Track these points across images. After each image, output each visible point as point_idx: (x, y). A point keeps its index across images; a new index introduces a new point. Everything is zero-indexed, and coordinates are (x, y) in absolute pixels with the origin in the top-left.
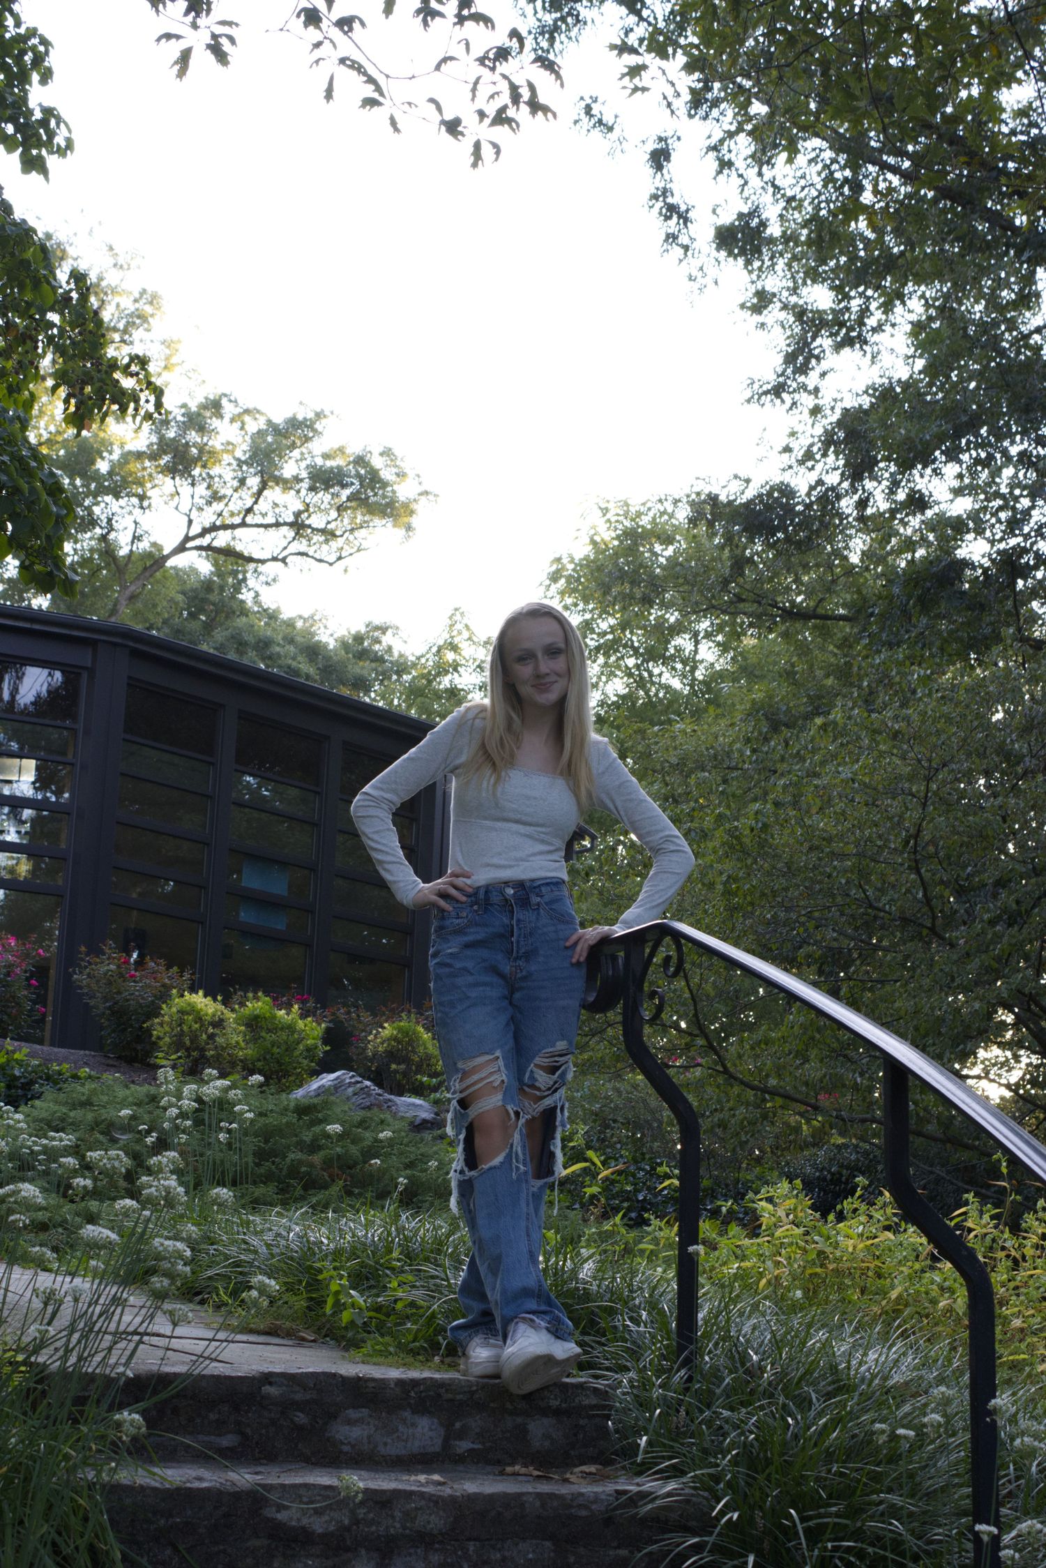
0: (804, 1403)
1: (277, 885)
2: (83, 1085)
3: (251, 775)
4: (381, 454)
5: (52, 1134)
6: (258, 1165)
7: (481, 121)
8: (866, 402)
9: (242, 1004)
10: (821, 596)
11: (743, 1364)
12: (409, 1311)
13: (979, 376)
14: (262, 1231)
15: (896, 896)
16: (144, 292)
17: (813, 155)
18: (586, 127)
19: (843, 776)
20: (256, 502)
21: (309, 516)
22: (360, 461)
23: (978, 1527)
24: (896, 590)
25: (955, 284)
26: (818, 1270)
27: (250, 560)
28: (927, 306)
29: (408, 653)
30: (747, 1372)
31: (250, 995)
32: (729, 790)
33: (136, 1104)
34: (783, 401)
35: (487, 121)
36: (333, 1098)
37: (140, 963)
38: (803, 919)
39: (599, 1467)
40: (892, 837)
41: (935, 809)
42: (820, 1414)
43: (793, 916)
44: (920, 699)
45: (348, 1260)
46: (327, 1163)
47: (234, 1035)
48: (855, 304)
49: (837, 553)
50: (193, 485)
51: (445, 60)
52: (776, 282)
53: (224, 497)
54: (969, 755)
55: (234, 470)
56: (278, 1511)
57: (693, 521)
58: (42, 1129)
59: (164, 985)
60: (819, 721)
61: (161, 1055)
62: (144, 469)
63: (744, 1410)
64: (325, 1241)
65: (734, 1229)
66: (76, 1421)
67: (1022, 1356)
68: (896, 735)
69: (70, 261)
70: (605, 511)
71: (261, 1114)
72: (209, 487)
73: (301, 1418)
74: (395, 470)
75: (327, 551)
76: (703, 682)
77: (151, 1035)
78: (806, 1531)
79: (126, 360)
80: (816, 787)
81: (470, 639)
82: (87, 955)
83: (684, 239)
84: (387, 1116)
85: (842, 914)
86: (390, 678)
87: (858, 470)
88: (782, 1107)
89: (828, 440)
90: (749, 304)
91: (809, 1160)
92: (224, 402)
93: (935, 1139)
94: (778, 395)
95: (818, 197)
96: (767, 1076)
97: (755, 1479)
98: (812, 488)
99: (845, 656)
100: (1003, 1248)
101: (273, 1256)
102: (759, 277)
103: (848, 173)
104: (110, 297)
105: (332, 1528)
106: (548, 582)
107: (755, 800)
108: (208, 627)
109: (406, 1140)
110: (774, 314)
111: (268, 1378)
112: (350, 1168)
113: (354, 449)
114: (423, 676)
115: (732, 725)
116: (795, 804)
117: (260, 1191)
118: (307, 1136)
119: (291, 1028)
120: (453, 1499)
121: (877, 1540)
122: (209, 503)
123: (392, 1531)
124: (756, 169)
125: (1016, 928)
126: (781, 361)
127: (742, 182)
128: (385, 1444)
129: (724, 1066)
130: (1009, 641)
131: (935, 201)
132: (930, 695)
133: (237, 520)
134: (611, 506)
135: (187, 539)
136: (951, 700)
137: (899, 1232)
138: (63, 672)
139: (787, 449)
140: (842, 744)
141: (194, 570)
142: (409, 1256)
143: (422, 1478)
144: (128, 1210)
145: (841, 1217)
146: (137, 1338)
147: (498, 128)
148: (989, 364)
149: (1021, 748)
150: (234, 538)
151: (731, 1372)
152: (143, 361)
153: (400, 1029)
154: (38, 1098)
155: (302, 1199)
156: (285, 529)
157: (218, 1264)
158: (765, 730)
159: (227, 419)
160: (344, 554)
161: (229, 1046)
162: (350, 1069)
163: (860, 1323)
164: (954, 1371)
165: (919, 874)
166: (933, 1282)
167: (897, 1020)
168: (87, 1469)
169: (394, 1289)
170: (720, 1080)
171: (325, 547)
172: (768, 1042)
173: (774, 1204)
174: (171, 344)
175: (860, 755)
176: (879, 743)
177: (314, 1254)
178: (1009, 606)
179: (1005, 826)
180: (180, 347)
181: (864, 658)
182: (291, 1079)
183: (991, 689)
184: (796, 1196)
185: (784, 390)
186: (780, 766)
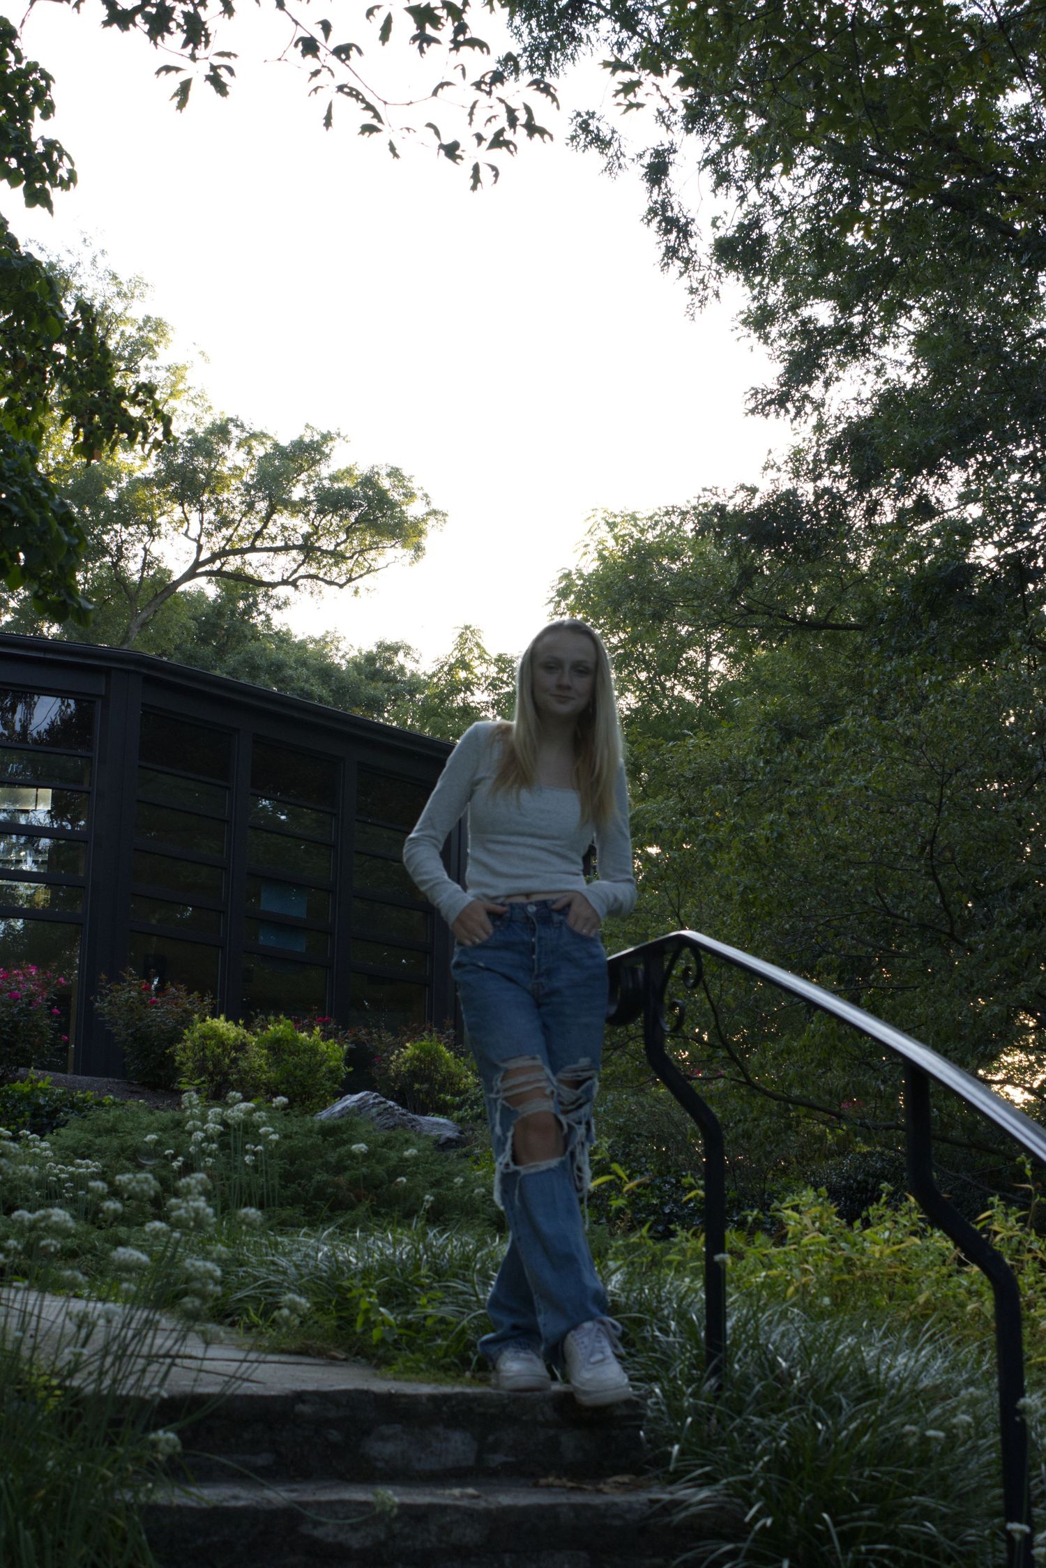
0: (834, 1409)
1: (295, 907)
2: (108, 1112)
3: (266, 799)
4: (389, 475)
5: (78, 1161)
6: (284, 1187)
7: (479, 144)
8: (867, 411)
9: (264, 1028)
10: (831, 606)
11: (772, 1371)
12: (439, 1328)
13: (983, 381)
14: (290, 1252)
15: (914, 903)
16: (147, 320)
17: (811, 166)
18: (582, 143)
19: (856, 784)
20: (265, 527)
21: (319, 538)
22: (368, 481)
23: (1010, 1526)
24: (905, 596)
26: (846, 1277)
27: (261, 584)
28: (930, 315)
29: (420, 673)
30: (777, 1379)
31: (272, 1018)
32: (743, 802)
33: (161, 1130)
34: (787, 411)
35: (485, 144)
36: (356, 1119)
37: (161, 989)
38: (821, 928)
39: (632, 1477)
40: (908, 844)
41: (950, 814)
42: (851, 1419)
43: (812, 925)
44: (932, 706)
45: (377, 1278)
46: (353, 1184)
47: (257, 1058)
50: (202, 511)
51: (442, 85)
52: (778, 296)
53: (233, 521)
54: (982, 760)
55: (243, 495)
56: (315, 1528)
57: (699, 532)
58: (68, 1156)
59: (185, 1011)
60: (832, 729)
61: (184, 1080)
62: (153, 496)
63: (774, 1417)
64: (353, 1260)
65: (761, 1238)
66: (112, 1443)
68: (908, 741)
69: (75, 291)
70: (612, 526)
71: (286, 1136)
72: (217, 512)
73: (335, 1435)
74: (401, 491)
75: (337, 573)
76: (715, 694)
77: (174, 1061)
78: (840, 1535)
79: (133, 389)
80: (831, 796)
81: (480, 657)
82: (108, 982)
83: (684, 253)
84: (412, 1136)
85: (860, 923)
86: (403, 697)
87: (865, 479)
88: (805, 1116)
89: (834, 451)
90: (751, 320)
91: (834, 1169)
92: (231, 427)
93: (961, 1145)
94: (782, 405)
96: (790, 1086)
97: (787, 1484)
98: (818, 497)
99: (859, 666)
100: (1030, 1251)
101: (302, 1276)
102: (760, 293)
103: (847, 182)
104: (115, 326)
105: (368, 1543)
106: (557, 599)
107: (770, 810)
108: (221, 651)
109: (431, 1159)
110: (778, 328)
111: (300, 1396)
112: (376, 1188)
113: (362, 469)
114: (435, 695)
115: (746, 736)
116: (811, 812)
117: (287, 1213)
118: (332, 1157)
119: (313, 1050)
120: (488, 1513)
121: (911, 1542)
122: (218, 529)
123: (428, 1545)
124: (754, 181)
125: (1035, 931)
126: (784, 370)
127: (741, 194)
128: (419, 1460)
129: (747, 1077)
130: (1017, 644)
131: (935, 208)
132: (942, 700)
133: (246, 544)
134: (618, 520)
135: (197, 564)
136: (961, 704)
137: (926, 1237)
138: (76, 701)
140: (855, 753)
141: (201, 594)
142: (438, 1273)
143: (457, 1492)
144: (158, 1233)
145: (867, 1224)
146: (168, 1361)
147: (496, 151)
148: (993, 369)
149: (1034, 750)
150: (244, 563)
151: (761, 1380)
152: (150, 389)
153: (422, 1049)
154: (64, 1126)
155: (329, 1220)
156: (294, 553)
157: (248, 1285)
158: (777, 740)
159: (234, 445)
160: (354, 576)
161: (252, 1069)
162: (374, 1090)
163: (888, 1328)
164: (983, 1373)
165: (936, 880)
166: (960, 1286)
167: (919, 1026)
168: (124, 1491)
169: (424, 1306)
170: (743, 1091)
171: (335, 570)
172: (790, 1051)
173: (800, 1213)
174: (176, 371)
175: (872, 763)
176: (891, 750)
177: (343, 1273)
178: (1019, 610)
179: (1020, 829)
180: (188, 374)
181: (877, 665)
182: (315, 1101)
183: (1001, 692)
184: (822, 1204)
185: (788, 400)
186: (793, 776)
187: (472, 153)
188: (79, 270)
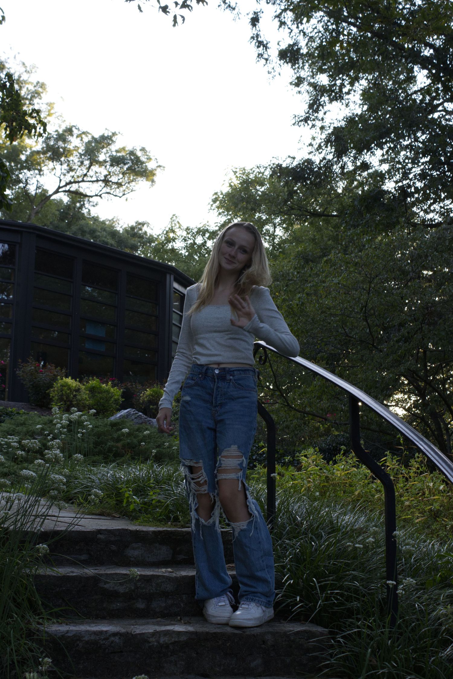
0: (319, 537)
1: (100, 332)
2: (21, 416)
3: (89, 287)
4: (141, 150)
5: (9, 436)
6: (95, 448)
7: (176, 6)
8: (343, 124)
9: (87, 382)
10: (326, 206)
11: (294, 522)
12: (158, 504)
13: (390, 112)
14: (97, 474)
15: (358, 331)
16: (38, 83)
17: (320, 19)
18: (223, 8)
19: (335, 282)
20: (88, 172)
21: (111, 177)
22: (132, 153)
23: (388, 582)
24: (356, 203)
25: (380, 74)
26: (326, 484)
27: (86, 196)
28: (369, 83)
29: (154, 234)
30: (296, 525)
31: (91, 378)
32: (288, 289)
33: (44, 424)
34: (308, 124)
35: (179, 6)
36: (126, 420)
37: (44, 366)
38: (319, 342)
40: (356, 307)
41: (373, 295)
42: (325, 541)
43: (315, 341)
44: (367, 249)
45: (132, 484)
46: (124, 446)
47: (84, 395)
48: (339, 82)
49: (332, 188)
50: (61, 164)
52: (305, 73)
53: (75, 169)
54: (387, 272)
55: (79, 158)
56: (105, 584)
57: (271, 176)
58: (5, 435)
59: (54, 375)
60: (325, 259)
61: (54, 403)
62: (41, 158)
63: (295, 540)
64: (123, 477)
65: (291, 468)
66: (21, 550)
67: (409, 516)
68: (356, 264)
69: (7, 70)
70: (235, 172)
71: (96, 427)
72: (68, 165)
73: (114, 547)
74: (146, 157)
75: (119, 192)
76: (277, 244)
77: (50, 396)
78: (319, 587)
79: (30, 111)
80: (324, 287)
81: (180, 227)
82: (22, 363)
83: (265, 56)
84: (149, 427)
85: (336, 340)
86: (146, 244)
87: (340, 153)
88: (312, 419)
89: (328, 141)
90: (294, 83)
91: (324, 441)
92: (74, 129)
93: (376, 431)
94: (306, 122)
95: (322, 37)
96: (306, 407)
97: (299, 567)
98: (321, 161)
99: (336, 231)
100: (402, 474)
101: (101, 483)
102: (298, 71)
103: (334, 26)
104: (24, 85)
105: (127, 591)
106: (212, 203)
107: (299, 293)
108: (69, 225)
109: (156, 436)
110: (305, 87)
111: (99, 532)
112: (134, 448)
113: (129, 148)
114: (159, 244)
115: (290, 262)
116: (316, 294)
117: (96, 458)
118: (115, 435)
119: (108, 392)
120: (176, 578)
121: (349, 589)
122: (68, 172)
123: (152, 591)
124: (296, 25)
125: (408, 343)
126: (307, 107)
127: (290, 31)
128: (149, 557)
129: (288, 403)
130: (403, 224)
131: (372, 38)
132: (371, 247)
133: (80, 179)
134: (238, 170)
135: (59, 187)
136: (379, 249)
137: (359, 468)
138: (8, 245)
139: (311, 145)
140: (335, 269)
141: (61, 201)
142: (157, 482)
143: (164, 570)
144: (40, 464)
145: (335, 462)
146: (43, 517)
147: (184, 9)
148: (394, 107)
149: (408, 268)
150: (79, 187)
151: (289, 525)
152: (38, 112)
153: (153, 391)
154: (3, 422)
155: (114, 461)
156: (100, 183)
157: (79, 487)
158: (303, 264)
159: (75, 136)
160: (125, 193)
161: (82, 399)
162: (133, 408)
163: (343, 505)
164: (381, 523)
165: (367, 322)
166: (373, 488)
167: (359, 383)
168: (26, 569)
169: (151, 495)
170: (286, 409)
171: (118, 190)
172: (305, 393)
173: (308, 458)
174: (50, 105)
175: (342, 273)
176: (349, 268)
177: (118, 482)
178: (403, 209)
179: (402, 301)
180: (55, 106)
181: (344, 232)
182: (109, 412)
183: (395, 244)
184: (316, 454)
185: (308, 120)
186: (309, 278)
187: (173, 10)
188: (8, 61)
